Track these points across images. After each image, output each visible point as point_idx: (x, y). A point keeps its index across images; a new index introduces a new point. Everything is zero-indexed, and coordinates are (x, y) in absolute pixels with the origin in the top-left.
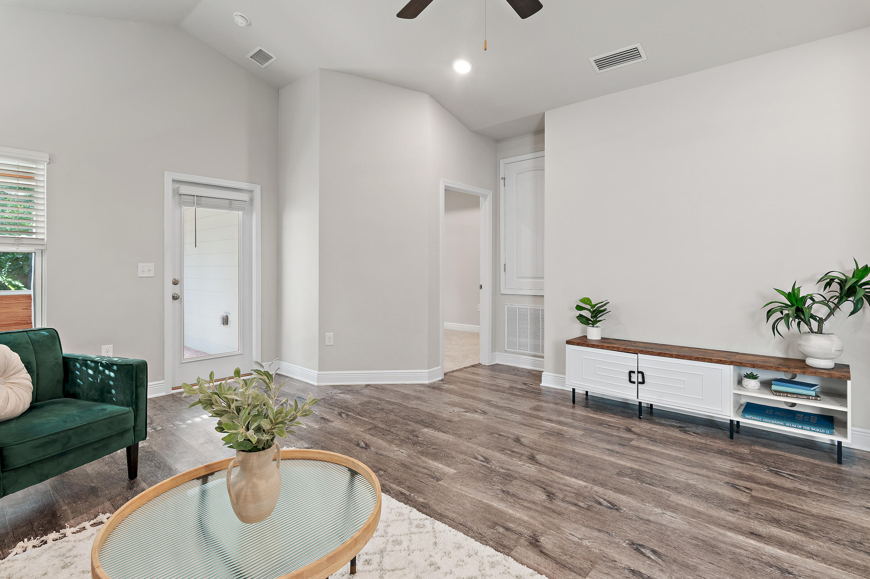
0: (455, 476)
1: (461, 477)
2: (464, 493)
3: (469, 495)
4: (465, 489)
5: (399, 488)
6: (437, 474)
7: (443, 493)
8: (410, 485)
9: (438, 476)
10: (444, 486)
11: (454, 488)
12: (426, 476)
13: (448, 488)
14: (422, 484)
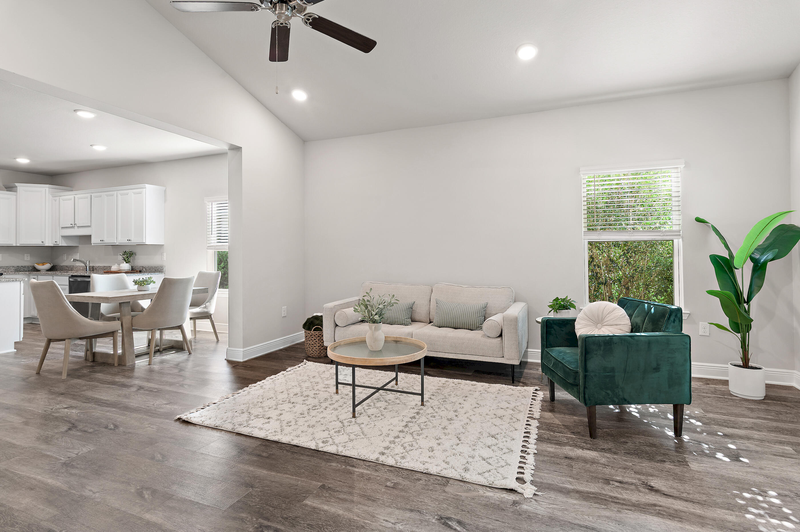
0: (305, 495)
1: (298, 495)
2: (294, 477)
3: (289, 476)
4: (293, 482)
5: (360, 471)
6: (327, 494)
7: (315, 474)
8: (351, 476)
9: (325, 492)
10: (315, 481)
11: (304, 481)
12: (338, 489)
13: (311, 480)
14: (338, 479)
